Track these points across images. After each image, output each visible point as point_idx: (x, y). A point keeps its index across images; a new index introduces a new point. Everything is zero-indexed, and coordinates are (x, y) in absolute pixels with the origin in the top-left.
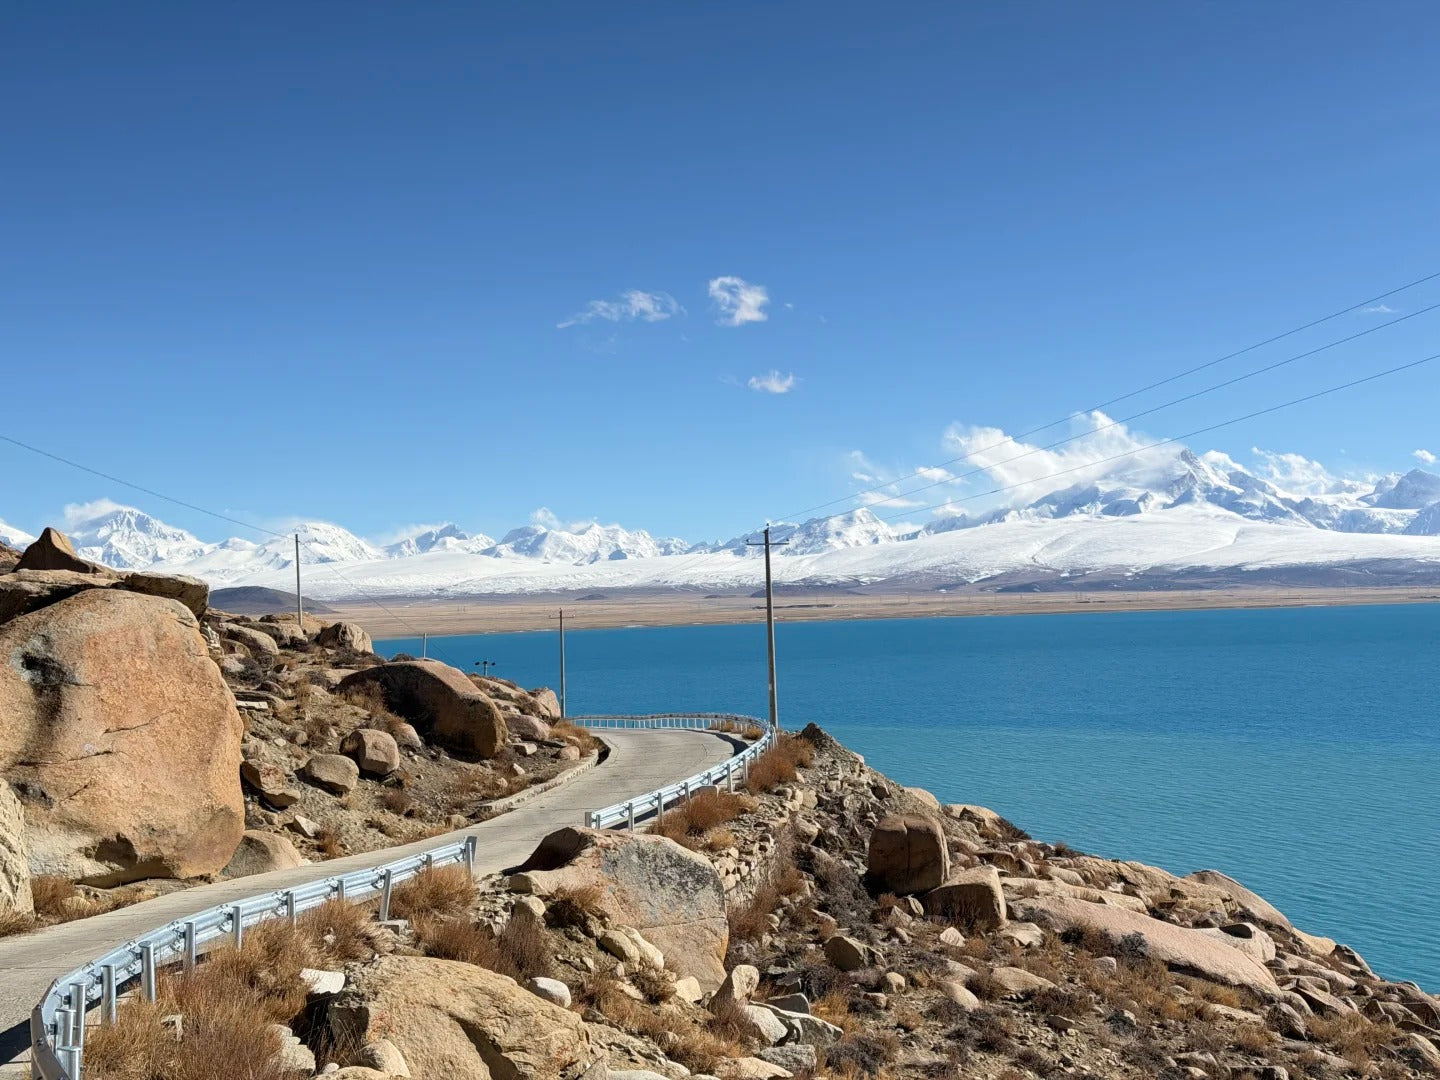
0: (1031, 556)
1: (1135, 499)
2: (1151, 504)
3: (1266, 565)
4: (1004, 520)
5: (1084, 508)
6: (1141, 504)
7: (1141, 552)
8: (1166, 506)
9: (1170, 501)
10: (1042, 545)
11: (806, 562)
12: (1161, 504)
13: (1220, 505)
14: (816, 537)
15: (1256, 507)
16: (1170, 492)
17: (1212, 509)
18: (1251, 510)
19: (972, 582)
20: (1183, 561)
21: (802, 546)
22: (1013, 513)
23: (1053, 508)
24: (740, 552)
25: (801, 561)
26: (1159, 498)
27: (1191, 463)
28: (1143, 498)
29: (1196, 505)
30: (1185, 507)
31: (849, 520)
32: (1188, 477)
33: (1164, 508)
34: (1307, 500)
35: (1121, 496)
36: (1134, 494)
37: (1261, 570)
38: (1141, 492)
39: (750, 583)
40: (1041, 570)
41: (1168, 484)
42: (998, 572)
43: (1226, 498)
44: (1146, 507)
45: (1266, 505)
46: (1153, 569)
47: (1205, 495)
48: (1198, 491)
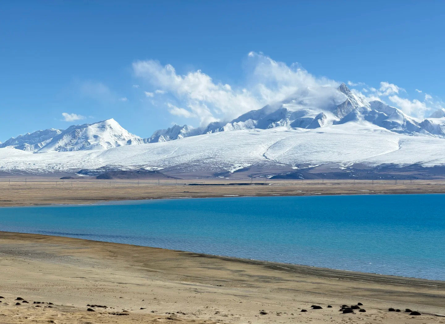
0: (262, 154)
1: (314, 118)
2: (325, 121)
3: (438, 163)
4: (223, 130)
5: (279, 122)
6: (319, 121)
7: (340, 154)
8: (335, 123)
9: (338, 120)
10: (267, 147)
11: (94, 156)
12: (331, 121)
13: (374, 123)
14: (79, 139)
15: (399, 125)
16: (336, 114)
17: (369, 125)
18: (396, 127)
19: (232, 171)
20: (374, 160)
21: (69, 145)
22: (229, 125)
23: (255, 122)
24: (21, 147)
25: (89, 155)
26: (329, 117)
27: (347, 94)
28: (320, 117)
29: (359, 122)
30: (351, 124)
31: (103, 127)
32: (347, 103)
33: (334, 124)
34: (426, 121)
35: (304, 115)
36: (313, 113)
37: (436, 167)
38: (317, 113)
39: (61, 169)
40: (277, 164)
41: (334, 108)
42: (247, 165)
43: (378, 118)
44: (323, 123)
45: (405, 124)
46: (355, 165)
47: (363, 116)
48: (359, 113)
